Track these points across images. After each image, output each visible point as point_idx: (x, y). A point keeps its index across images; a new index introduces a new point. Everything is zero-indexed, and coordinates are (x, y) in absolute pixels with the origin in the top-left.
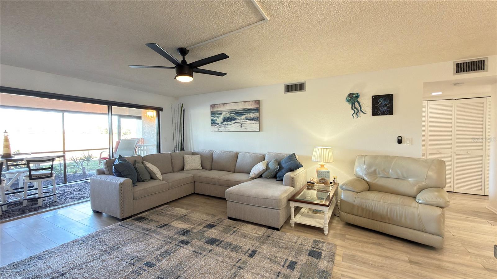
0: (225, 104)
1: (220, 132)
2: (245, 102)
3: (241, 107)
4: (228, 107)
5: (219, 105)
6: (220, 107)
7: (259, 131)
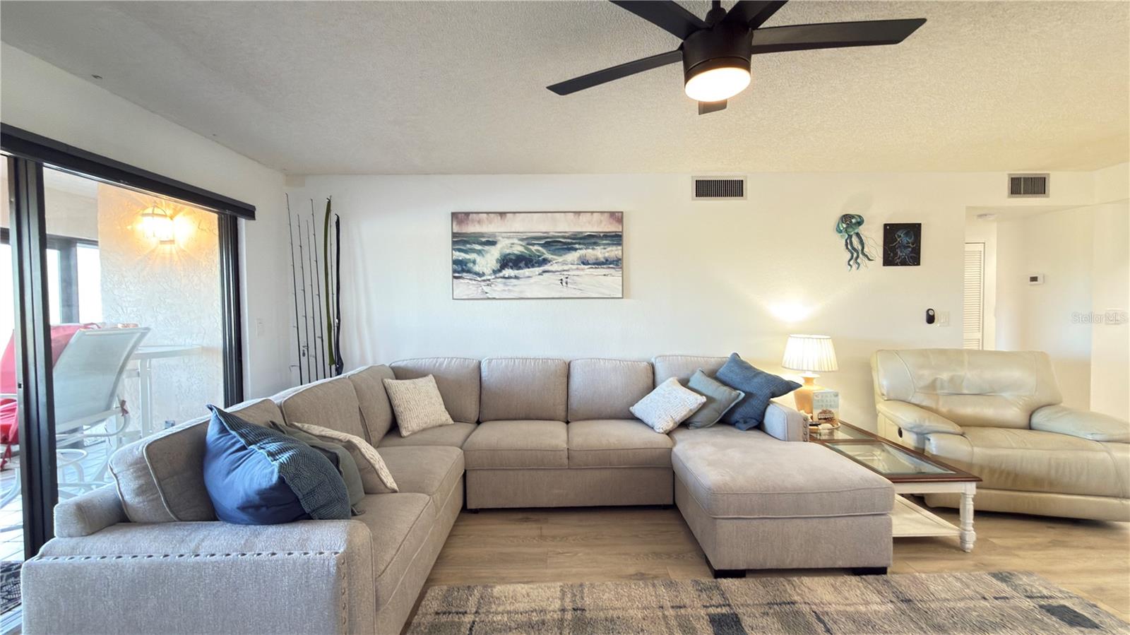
0: (508, 215)
1: (489, 299)
2: (577, 213)
3: (563, 226)
4: (520, 225)
5: (485, 215)
6: (490, 223)
7: (622, 298)
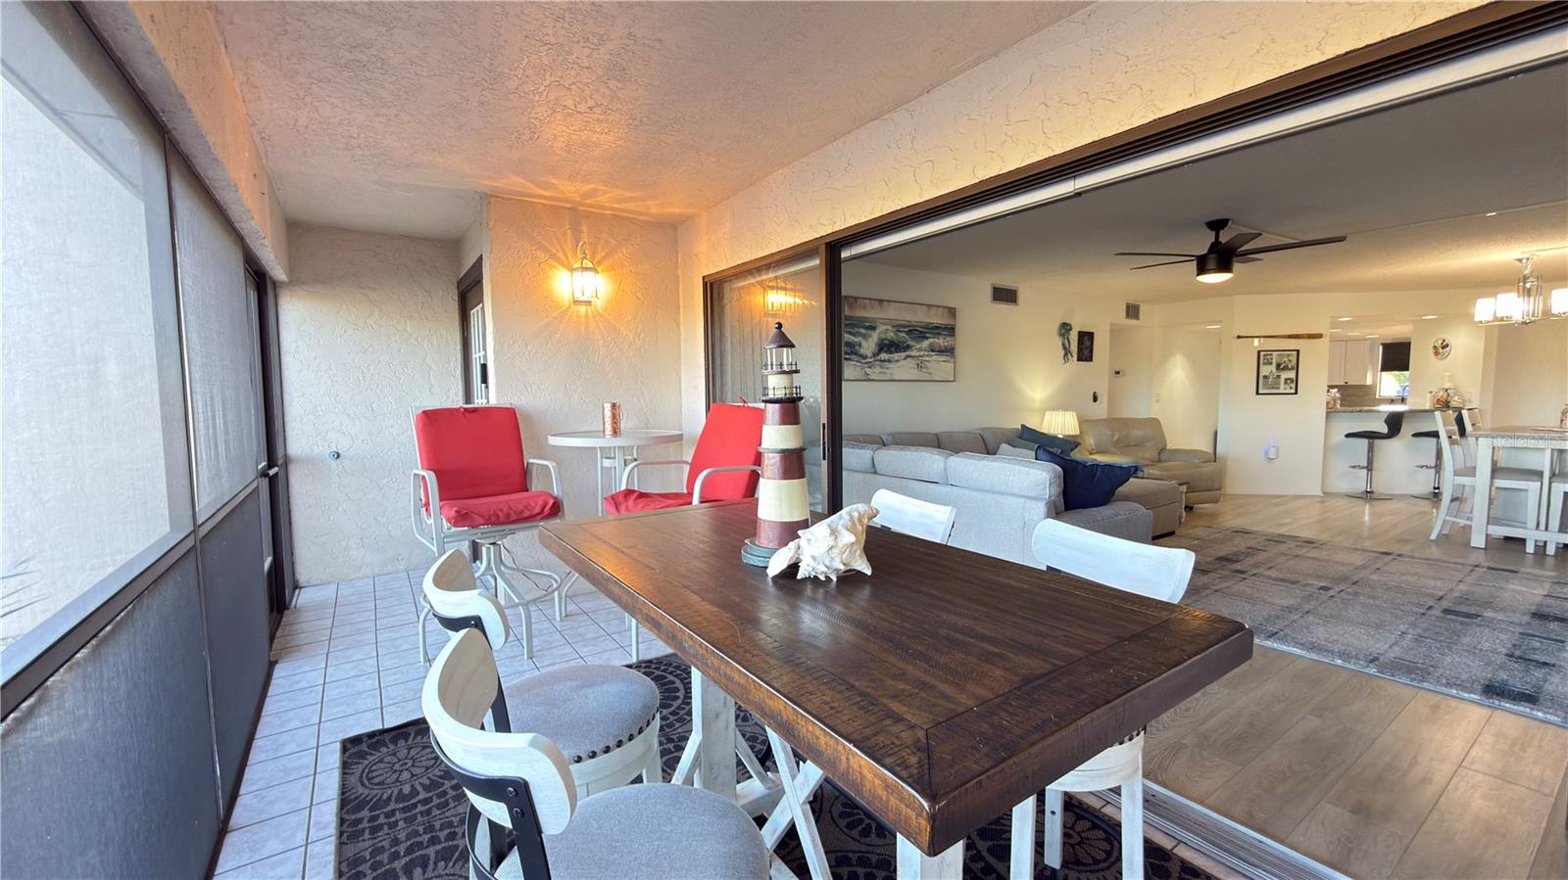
0: (885, 303)
1: (870, 380)
2: (929, 306)
3: (921, 317)
4: (893, 313)
5: (868, 301)
6: (872, 308)
7: (954, 381)
